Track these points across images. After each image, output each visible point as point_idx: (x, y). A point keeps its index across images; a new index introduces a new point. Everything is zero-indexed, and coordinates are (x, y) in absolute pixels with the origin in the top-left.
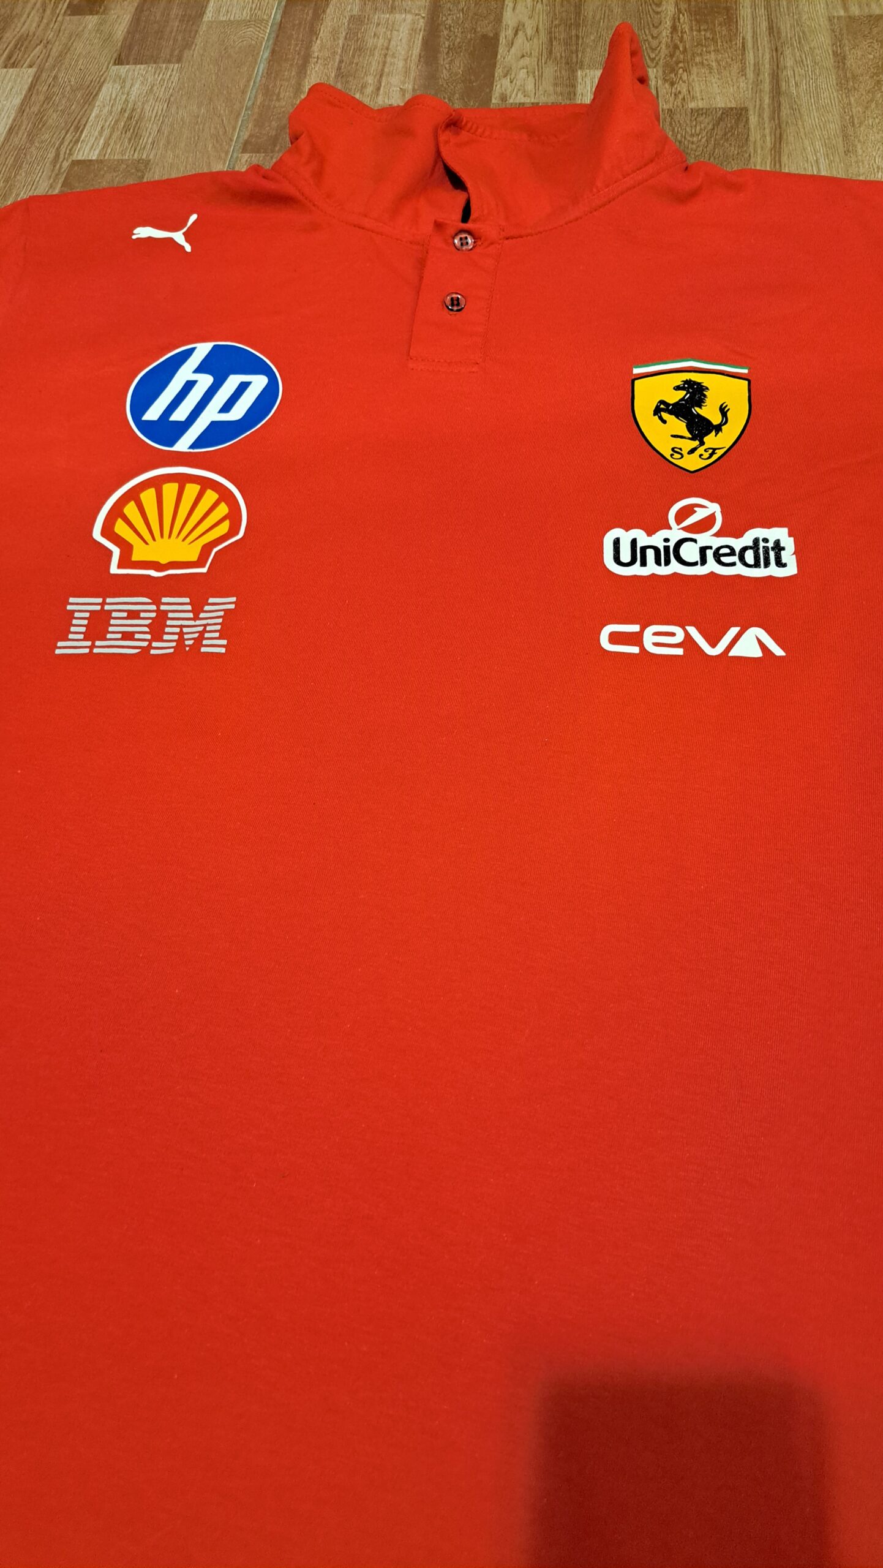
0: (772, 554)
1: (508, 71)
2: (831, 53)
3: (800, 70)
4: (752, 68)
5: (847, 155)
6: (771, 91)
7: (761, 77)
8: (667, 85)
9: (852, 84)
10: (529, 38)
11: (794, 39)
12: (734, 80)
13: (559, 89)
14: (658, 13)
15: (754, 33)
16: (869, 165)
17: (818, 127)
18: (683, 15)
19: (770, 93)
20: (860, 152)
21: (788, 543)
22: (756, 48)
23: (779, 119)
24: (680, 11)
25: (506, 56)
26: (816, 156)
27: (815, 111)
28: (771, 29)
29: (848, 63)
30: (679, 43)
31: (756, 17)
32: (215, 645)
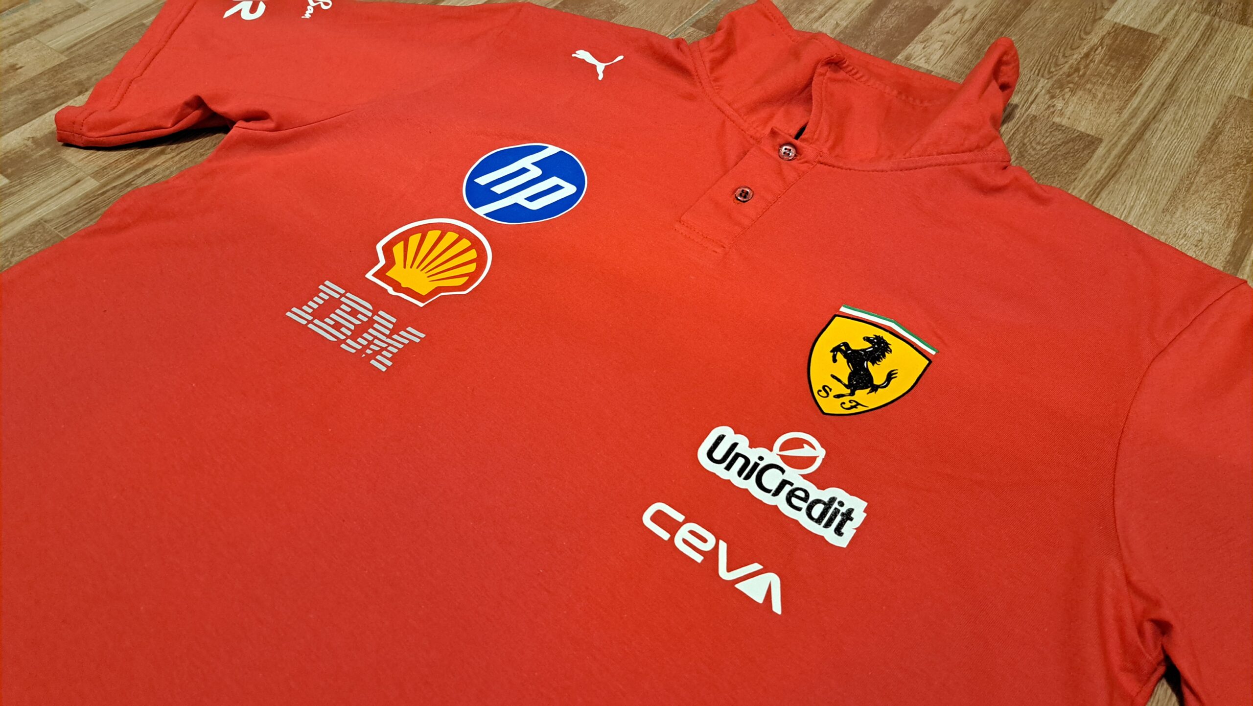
0: (839, 518)
1: (927, 39)
2: (1211, 124)
3: (1172, 127)
4: (1131, 110)
5: (1163, 212)
6: (1134, 135)
7: (1134, 120)
8: (1047, 97)
9: (1211, 157)
10: (963, 20)
11: (1185, 101)
12: (1107, 115)
13: (956, 67)
14: (1082, 39)
15: (1153, 84)
16: (1178, 229)
17: (1154, 180)
18: (1102, 48)
19: (1131, 136)
20: (1178, 214)
21: (859, 517)
22: (1147, 95)
23: (1124, 158)
24: (1101, 44)
25: (935, 28)
26: (1134, 203)
27: (1161, 165)
28: (1170, 86)
29: (1221, 138)
30: (1082, 67)
31: (1165, 71)
32: (382, 364)
